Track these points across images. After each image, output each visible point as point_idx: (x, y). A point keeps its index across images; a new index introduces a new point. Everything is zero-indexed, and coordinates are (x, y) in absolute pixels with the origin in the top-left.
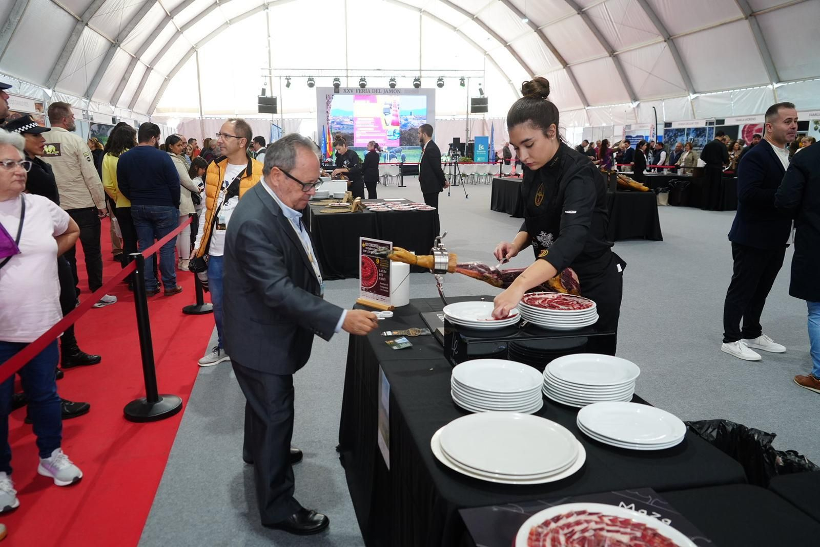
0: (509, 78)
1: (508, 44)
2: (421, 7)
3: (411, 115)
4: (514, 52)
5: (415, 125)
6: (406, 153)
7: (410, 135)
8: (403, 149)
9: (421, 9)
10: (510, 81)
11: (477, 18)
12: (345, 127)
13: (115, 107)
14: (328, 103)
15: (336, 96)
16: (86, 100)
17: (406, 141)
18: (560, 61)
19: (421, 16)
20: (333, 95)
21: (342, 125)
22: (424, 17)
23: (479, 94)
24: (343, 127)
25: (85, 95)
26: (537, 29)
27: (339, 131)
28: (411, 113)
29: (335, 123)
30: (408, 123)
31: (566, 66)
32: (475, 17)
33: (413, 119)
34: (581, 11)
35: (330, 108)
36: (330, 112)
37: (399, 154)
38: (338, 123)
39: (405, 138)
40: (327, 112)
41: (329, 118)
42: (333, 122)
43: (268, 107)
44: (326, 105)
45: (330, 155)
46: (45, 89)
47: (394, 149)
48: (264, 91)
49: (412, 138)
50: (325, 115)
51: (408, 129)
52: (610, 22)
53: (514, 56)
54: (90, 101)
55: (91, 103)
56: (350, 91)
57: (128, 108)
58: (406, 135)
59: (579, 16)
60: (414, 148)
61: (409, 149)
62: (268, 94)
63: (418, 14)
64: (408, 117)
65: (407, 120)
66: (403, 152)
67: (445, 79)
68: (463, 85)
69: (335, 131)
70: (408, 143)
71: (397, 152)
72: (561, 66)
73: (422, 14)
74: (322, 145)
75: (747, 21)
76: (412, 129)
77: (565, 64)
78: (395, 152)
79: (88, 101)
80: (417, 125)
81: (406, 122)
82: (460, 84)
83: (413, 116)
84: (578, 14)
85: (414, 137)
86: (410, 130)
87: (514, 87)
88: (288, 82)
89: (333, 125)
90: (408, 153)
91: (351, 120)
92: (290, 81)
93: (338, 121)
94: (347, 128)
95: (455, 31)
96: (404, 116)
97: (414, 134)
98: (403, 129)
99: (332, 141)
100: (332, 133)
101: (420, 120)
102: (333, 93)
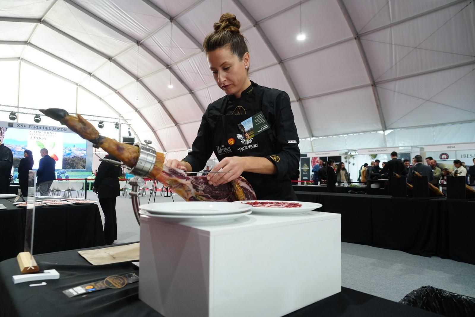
0: (134, 131)
1: (138, 110)
2: (77, 83)
3: (74, 147)
4: (141, 115)
5: (77, 154)
6: (70, 174)
7: (73, 161)
8: (67, 171)
9: (78, 84)
10: (136, 133)
11: (118, 92)
12: (16, 153)
15: (10, 129)
17: (69, 165)
18: (173, 122)
19: (77, 88)
20: (7, 128)
22: (80, 89)
23: (129, 135)
24: (15, 153)
26: (160, 102)
28: (74, 145)
30: (72, 153)
31: (177, 125)
32: (117, 91)
33: (76, 150)
34: (191, 92)
37: (64, 174)
39: (69, 163)
47: (60, 171)
49: (74, 163)
51: (72, 157)
52: (210, 99)
53: (141, 118)
56: (23, 126)
58: (70, 161)
59: (190, 95)
60: (76, 171)
61: (72, 171)
63: (76, 86)
64: (72, 148)
65: (71, 150)
66: (67, 174)
67: (104, 123)
68: (118, 128)
70: (70, 167)
71: (62, 173)
72: (174, 124)
73: (78, 87)
75: (298, 102)
76: (75, 157)
77: (176, 124)
78: (60, 173)
80: (79, 154)
81: (70, 152)
82: (115, 127)
83: (75, 148)
84: (190, 93)
85: (76, 163)
86: (73, 157)
87: (138, 136)
90: (71, 174)
91: (23, 148)
94: (18, 154)
95: (100, 100)
96: (69, 148)
97: (76, 161)
98: (68, 157)
101: (81, 151)
102: (7, 126)
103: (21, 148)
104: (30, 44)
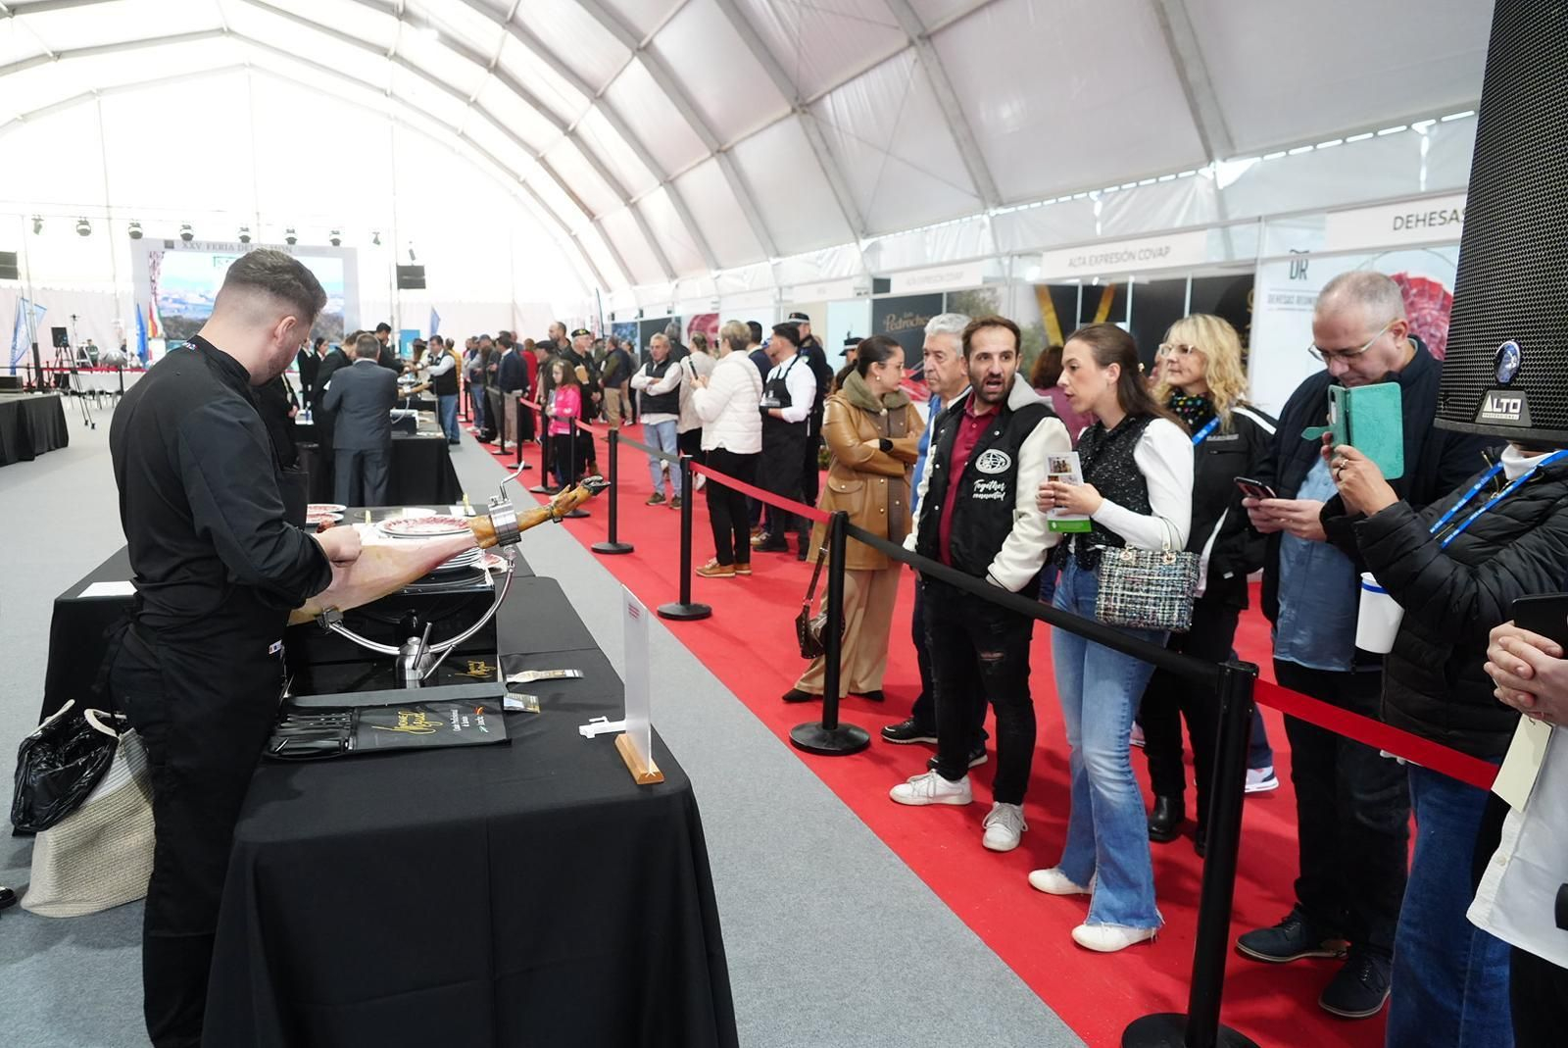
10: (571, 231)
12: (190, 307)
14: (154, 266)
15: (169, 253)
20: (163, 253)
21: (184, 303)
24: (186, 308)
29: (170, 301)
35: (159, 274)
36: (160, 281)
38: (175, 301)
40: (153, 281)
41: (158, 292)
42: (166, 299)
44: (149, 268)
50: (150, 286)
62: (3, 247)
88: (37, 224)
89: (166, 303)
91: (201, 296)
92: (40, 222)
93: (176, 296)
94: (194, 309)
102: (163, 249)
103: (197, 296)
104: (230, 32)
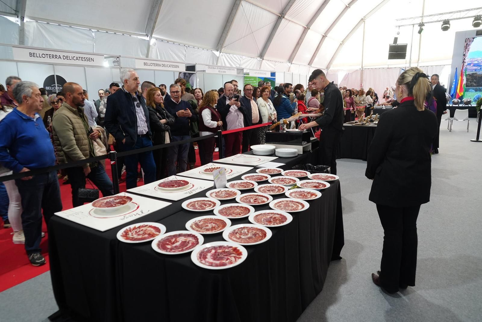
13: (291, 64)
14: (467, 47)
15: (478, 39)
16: (260, 59)
20: (474, 38)
21: (480, 66)
25: (260, 56)
27: (475, 72)
29: (472, 65)
35: (468, 51)
36: (468, 55)
38: (475, 65)
40: (464, 55)
41: (465, 61)
42: (469, 64)
43: (398, 53)
44: (463, 48)
45: (460, 95)
46: (214, 52)
48: (396, 40)
50: (462, 58)
54: (263, 59)
55: (264, 61)
57: (308, 65)
62: (400, 42)
69: (471, 73)
74: (453, 86)
79: (261, 59)
88: (420, 28)
89: (468, 67)
92: (423, 27)
93: (476, 62)
99: (465, 82)
100: (467, 75)
